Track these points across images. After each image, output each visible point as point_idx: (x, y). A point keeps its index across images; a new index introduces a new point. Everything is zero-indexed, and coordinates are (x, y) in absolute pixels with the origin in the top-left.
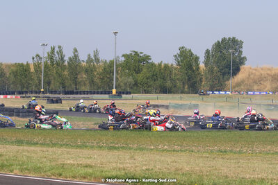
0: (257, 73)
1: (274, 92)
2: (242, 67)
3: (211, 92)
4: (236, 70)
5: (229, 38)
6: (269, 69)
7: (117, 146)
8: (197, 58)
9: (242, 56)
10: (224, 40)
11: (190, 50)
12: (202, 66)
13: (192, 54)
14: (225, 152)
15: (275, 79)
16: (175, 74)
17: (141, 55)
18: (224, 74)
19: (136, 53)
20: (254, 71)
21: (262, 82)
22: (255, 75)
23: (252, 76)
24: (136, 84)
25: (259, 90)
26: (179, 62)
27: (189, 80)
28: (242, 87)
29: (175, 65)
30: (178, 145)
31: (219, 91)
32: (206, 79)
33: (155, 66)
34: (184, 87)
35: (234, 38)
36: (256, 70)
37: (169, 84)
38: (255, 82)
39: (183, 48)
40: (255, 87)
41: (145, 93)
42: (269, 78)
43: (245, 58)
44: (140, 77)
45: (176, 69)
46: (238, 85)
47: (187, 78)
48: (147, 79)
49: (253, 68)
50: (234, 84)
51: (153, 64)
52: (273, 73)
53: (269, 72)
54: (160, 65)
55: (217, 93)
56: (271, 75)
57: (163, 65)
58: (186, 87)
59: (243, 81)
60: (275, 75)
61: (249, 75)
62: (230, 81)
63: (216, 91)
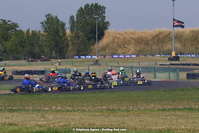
0: (122, 37)
1: (138, 55)
2: (106, 32)
3: (77, 57)
4: (101, 35)
5: (92, 5)
6: (132, 33)
7: (14, 108)
8: (63, 25)
9: (105, 21)
10: (87, 6)
11: (56, 17)
12: (68, 32)
13: (58, 20)
14: (114, 110)
15: (138, 42)
16: (43, 40)
17: (9, 23)
18: (89, 39)
19: (4, 21)
20: (118, 35)
21: (126, 46)
22: (119, 39)
23: (116, 40)
24: (5, 51)
25: (124, 54)
26: (46, 29)
27: (56, 46)
28: (107, 51)
29: (42, 32)
30: (69, 106)
31: (85, 55)
32: (73, 44)
33: (23, 33)
34: (51, 53)
35: (96, 4)
36: (119, 34)
37: (37, 50)
38: (120, 46)
39: (49, 15)
40: (120, 51)
41: (15, 60)
42: (133, 41)
43: (108, 23)
44: (9, 44)
45: (43, 35)
46: (103, 49)
47: (54, 44)
48: (16, 46)
49: (116, 32)
50: (99, 49)
51: (21, 31)
52: (136, 36)
53: (132, 36)
54: (28, 32)
55: (84, 57)
56: (134, 39)
57: (30, 32)
58: (53, 52)
59: (107, 46)
60: (138, 38)
61: (114, 39)
62: (96, 46)
63: (83, 55)
